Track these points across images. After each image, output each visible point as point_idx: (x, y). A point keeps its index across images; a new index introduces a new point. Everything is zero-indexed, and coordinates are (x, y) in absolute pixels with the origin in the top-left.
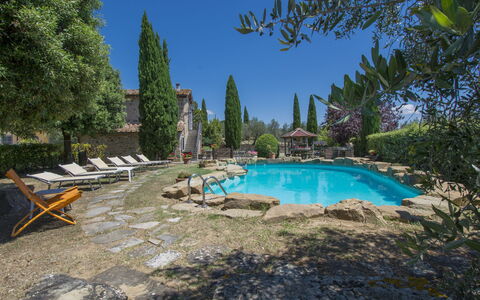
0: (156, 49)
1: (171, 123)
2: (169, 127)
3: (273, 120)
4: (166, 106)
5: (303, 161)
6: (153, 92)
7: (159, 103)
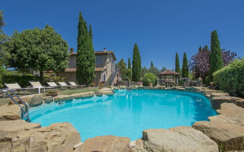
0: (84, 28)
1: (90, 66)
2: (89, 68)
3: (163, 67)
4: (88, 57)
5: (166, 88)
6: (81, 50)
7: (84, 56)
